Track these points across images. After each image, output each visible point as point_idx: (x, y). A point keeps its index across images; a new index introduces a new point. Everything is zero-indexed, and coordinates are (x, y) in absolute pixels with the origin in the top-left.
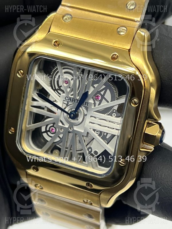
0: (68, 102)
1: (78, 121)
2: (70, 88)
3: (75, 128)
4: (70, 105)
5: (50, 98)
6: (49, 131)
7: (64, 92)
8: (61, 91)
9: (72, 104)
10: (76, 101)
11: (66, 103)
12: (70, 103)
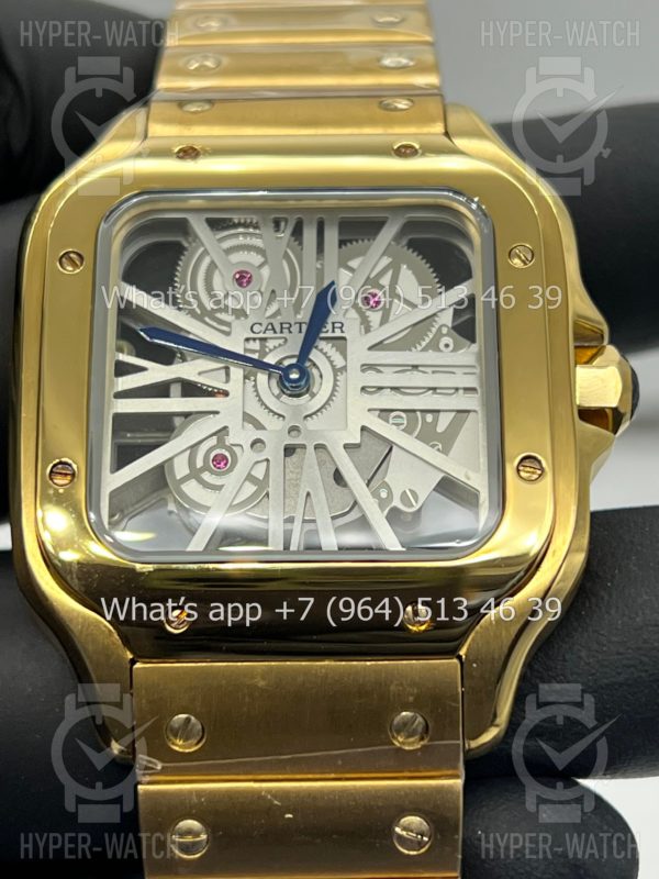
1: (315, 399)
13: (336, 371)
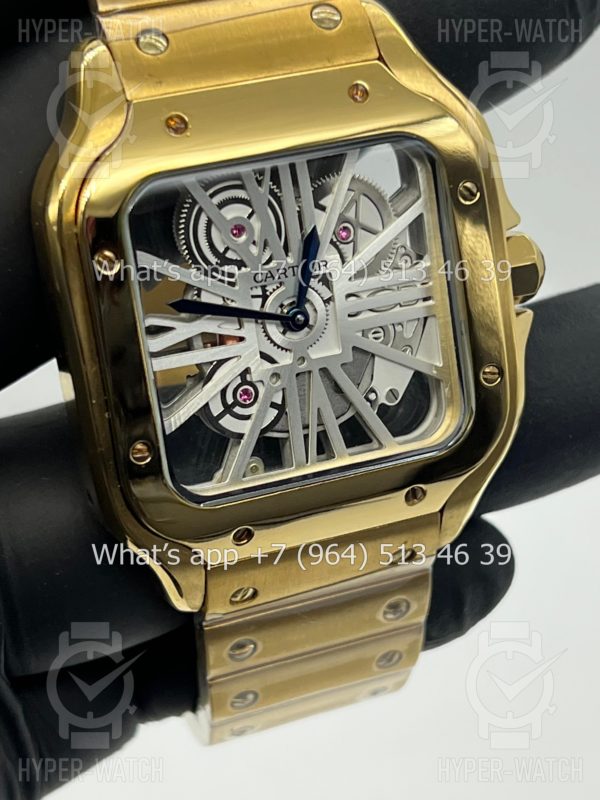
0: (264, 288)
1: (315, 329)
2: (254, 243)
3: (315, 354)
4: (271, 293)
5: (206, 298)
6: (236, 403)
7: (240, 264)
8: (228, 265)
9: (278, 288)
10: (290, 272)
11: (261, 293)
12: (269, 289)
13: (327, 302)
